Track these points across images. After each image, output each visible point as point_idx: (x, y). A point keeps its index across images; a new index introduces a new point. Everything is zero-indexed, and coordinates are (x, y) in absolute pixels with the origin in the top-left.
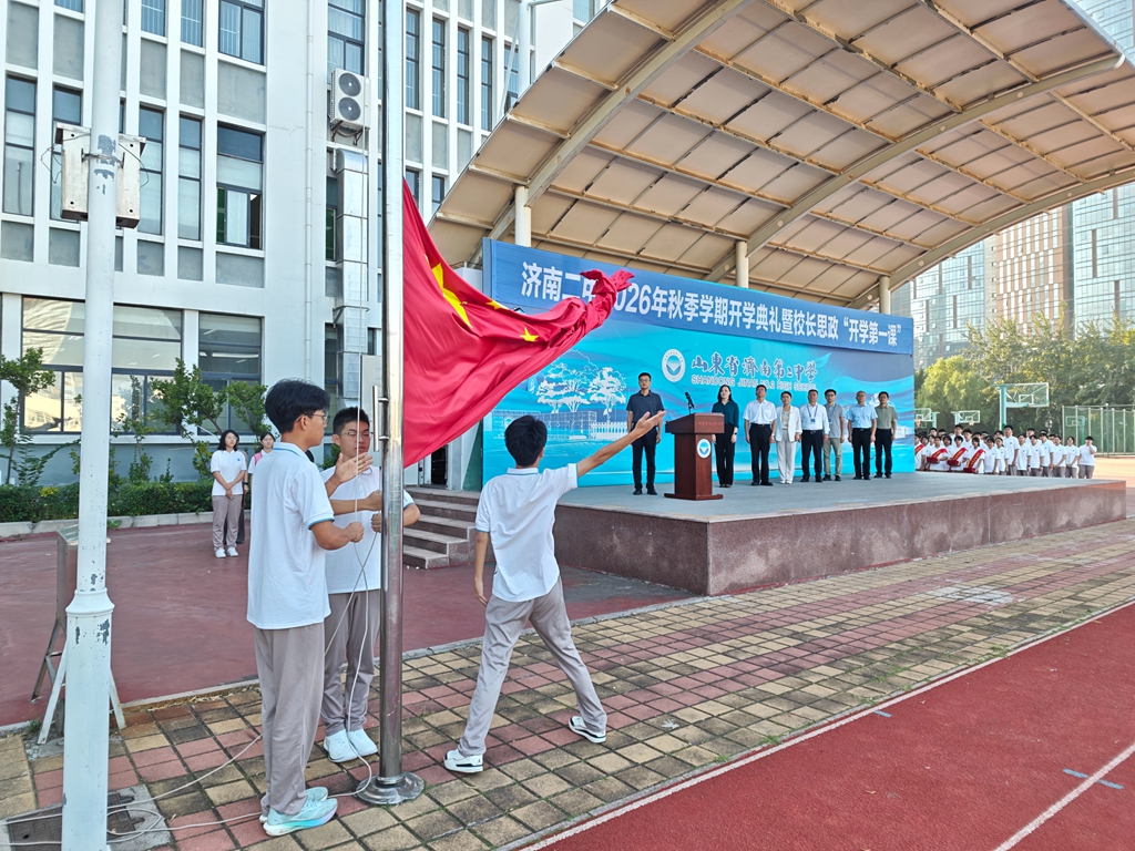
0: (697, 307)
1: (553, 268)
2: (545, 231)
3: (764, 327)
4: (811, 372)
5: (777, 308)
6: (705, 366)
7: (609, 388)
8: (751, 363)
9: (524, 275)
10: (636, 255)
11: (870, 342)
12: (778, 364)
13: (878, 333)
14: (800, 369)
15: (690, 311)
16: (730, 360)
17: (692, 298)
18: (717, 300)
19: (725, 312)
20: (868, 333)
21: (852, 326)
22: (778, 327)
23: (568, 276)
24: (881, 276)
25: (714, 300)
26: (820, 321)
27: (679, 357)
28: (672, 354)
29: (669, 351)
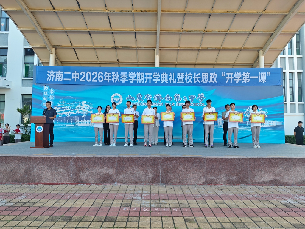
0: (127, 77)
1: (59, 71)
2: (77, 60)
3: (166, 82)
4: (201, 98)
5: (174, 73)
6: (133, 99)
7: (85, 108)
8: (159, 96)
9: (48, 75)
10: (118, 62)
11: (243, 82)
12: (177, 96)
13: (250, 77)
14: (193, 97)
15: (123, 79)
16: (147, 96)
17: (124, 74)
18: (137, 74)
19: (142, 78)
20: (242, 78)
21: (228, 76)
22: (174, 81)
23: (65, 73)
24: (258, 51)
25: (136, 74)
26: (204, 76)
27: (119, 96)
28: (116, 95)
29: (114, 94)
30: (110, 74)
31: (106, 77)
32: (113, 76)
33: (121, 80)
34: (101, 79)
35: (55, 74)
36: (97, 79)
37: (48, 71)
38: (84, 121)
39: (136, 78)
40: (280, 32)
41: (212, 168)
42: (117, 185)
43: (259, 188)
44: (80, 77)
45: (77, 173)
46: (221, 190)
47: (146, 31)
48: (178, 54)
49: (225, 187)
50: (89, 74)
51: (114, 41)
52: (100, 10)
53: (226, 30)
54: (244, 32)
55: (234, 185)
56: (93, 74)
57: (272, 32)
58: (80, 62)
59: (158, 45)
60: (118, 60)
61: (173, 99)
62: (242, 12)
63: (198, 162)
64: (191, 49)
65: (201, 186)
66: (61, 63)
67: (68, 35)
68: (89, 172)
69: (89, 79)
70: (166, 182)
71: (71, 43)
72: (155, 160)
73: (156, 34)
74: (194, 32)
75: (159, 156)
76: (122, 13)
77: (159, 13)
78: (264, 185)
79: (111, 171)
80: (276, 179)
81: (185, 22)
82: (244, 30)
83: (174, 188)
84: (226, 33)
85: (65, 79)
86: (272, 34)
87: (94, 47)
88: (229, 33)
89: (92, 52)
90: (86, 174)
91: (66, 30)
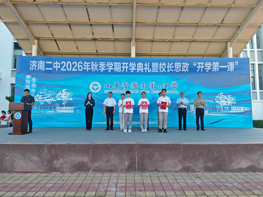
1: (41, 61)
2: (58, 51)
3: (141, 71)
4: (174, 86)
5: (149, 63)
6: (111, 87)
7: (65, 96)
8: (135, 84)
9: (31, 64)
10: (97, 53)
11: (213, 71)
12: (152, 84)
13: (219, 66)
14: (167, 85)
15: (102, 68)
16: (124, 84)
17: (102, 64)
18: (115, 63)
19: (119, 67)
20: (211, 67)
21: (199, 65)
22: (149, 70)
23: (47, 62)
24: (227, 42)
25: (113, 63)
26: (177, 65)
27: (98, 84)
28: (95, 83)
29: (93, 83)
30: (89, 63)
31: (85, 66)
32: (91, 65)
33: (99, 69)
34: (80, 68)
35: (37, 64)
36: (77, 68)
37: (31, 61)
38: (64, 108)
39: (113, 67)
40: (247, 24)
41: (189, 155)
42: (92, 173)
43: (237, 175)
44: (61, 67)
45: (50, 161)
46: (199, 177)
47: (123, 24)
48: (152, 45)
49: (202, 175)
50: (69, 64)
51: (93, 33)
52: (78, 3)
53: (198, 23)
54: (214, 24)
55: (211, 172)
56: (73, 64)
57: (240, 25)
58: (61, 53)
59: (134, 36)
60: (97, 51)
61: (148, 87)
62: (213, 5)
63: (175, 148)
64: (164, 41)
65: (178, 174)
66: (43, 54)
67: (49, 27)
68: (63, 159)
69: (69, 68)
70: (143, 169)
71: (52, 34)
72: (131, 147)
73: (132, 25)
74: (168, 24)
75: (135, 143)
76: (100, 5)
77: (135, 5)
78: (241, 172)
79: (85, 159)
80: (253, 165)
81: (159, 15)
82: (214, 23)
83: (150, 176)
84: (197, 26)
85: (47, 69)
86: (240, 26)
87: (74, 39)
88: (200, 25)
89: (73, 43)
90: (60, 162)
91: (47, 22)
